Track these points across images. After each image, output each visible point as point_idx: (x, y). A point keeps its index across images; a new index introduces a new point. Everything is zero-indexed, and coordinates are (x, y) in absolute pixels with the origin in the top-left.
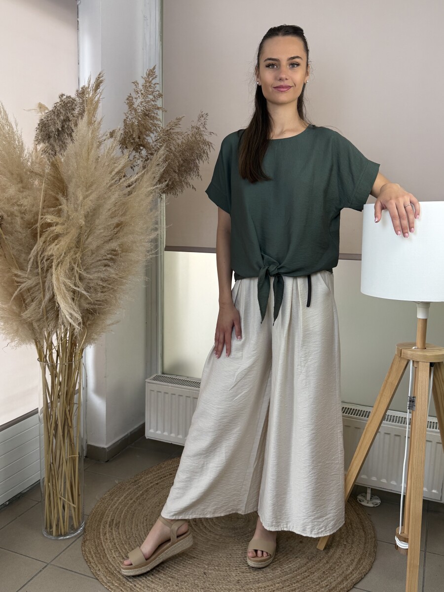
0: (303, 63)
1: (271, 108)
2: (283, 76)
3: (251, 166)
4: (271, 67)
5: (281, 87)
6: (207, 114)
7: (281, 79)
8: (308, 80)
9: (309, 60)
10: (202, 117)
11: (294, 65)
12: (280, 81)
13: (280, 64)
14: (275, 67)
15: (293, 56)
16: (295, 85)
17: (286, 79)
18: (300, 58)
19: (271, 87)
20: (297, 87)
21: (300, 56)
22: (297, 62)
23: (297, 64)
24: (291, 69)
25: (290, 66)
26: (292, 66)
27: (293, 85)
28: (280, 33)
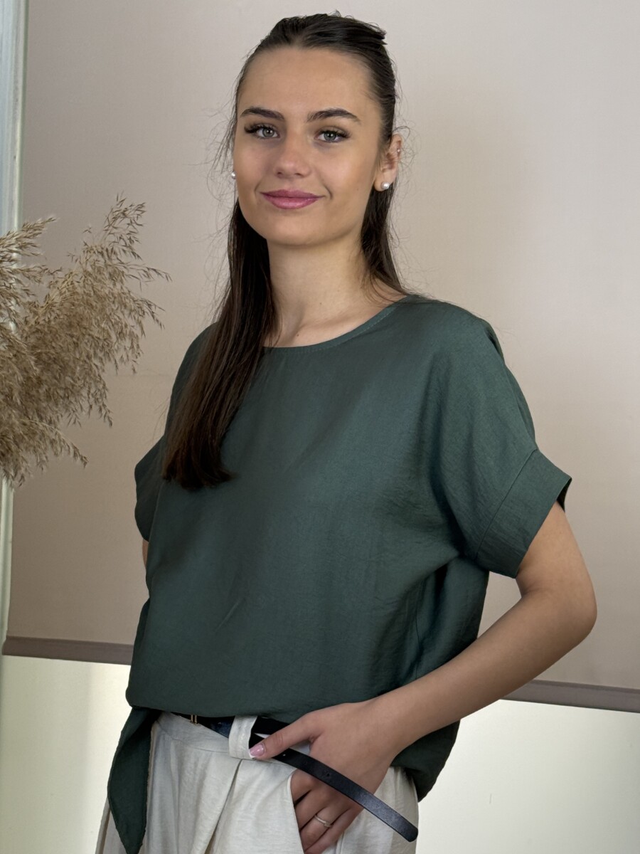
0: (362, 132)
2: (288, 165)
4: (260, 133)
5: (284, 195)
6: (140, 208)
10: (122, 215)
11: (330, 136)
12: (280, 178)
13: (285, 130)
14: (275, 135)
15: (325, 108)
16: (331, 194)
17: (298, 174)
18: (348, 114)
19: (255, 190)
20: (337, 199)
21: (348, 110)
22: (339, 128)
23: (340, 132)
24: (319, 144)
25: (319, 138)
26: (323, 139)
27: (323, 192)
28: (298, 39)
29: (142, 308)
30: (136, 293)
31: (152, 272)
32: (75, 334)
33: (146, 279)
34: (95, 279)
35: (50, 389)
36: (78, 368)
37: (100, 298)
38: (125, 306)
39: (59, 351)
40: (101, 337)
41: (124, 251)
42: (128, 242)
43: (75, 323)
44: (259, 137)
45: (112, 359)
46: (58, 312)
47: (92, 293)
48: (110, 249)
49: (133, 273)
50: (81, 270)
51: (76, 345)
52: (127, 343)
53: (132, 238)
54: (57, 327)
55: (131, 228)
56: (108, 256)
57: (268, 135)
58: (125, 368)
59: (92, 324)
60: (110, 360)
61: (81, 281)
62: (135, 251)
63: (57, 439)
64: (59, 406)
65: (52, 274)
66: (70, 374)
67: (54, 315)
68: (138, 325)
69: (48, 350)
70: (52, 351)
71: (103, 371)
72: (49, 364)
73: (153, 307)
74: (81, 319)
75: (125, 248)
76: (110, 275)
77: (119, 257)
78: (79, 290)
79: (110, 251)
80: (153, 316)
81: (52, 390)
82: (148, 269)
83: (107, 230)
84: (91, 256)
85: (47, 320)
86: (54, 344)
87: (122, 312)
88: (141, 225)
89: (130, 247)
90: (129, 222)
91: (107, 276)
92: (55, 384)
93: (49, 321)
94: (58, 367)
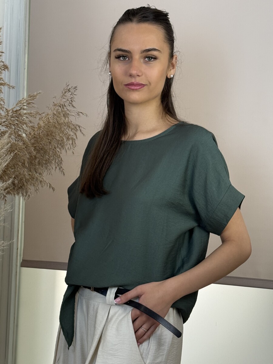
0: (164, 57)
2: (134, 72)
4: (121, 59)
5: (132, 84)
6: (75, 88)
7: (131, 76)
10: (68, 91)
11: (149, 59)
12: (131, 77)
13: (132, 57)
14: (127, 59)
15: (147, 48)
16: (150, 83)
17: (138, 75)
18: (157, 50)
19: (122, 84)
20: (153, 85)
21: (157, 48)
22: (153, 55)
23: (154, 57)
24: (146, 62)
25: (145, 60)
26: (147, 60)
27: (147, 83)
28: (135, 20)
29: (76, 128)
30: (74, 122)
31: (81, 114)
32: (49, 138)
33: (78, 116)
34: (58, 117)
35: (40, 160)
36: (51, 152)
37: (59, 124)
38: (70, 127)
39: (43, 145)
40: (60, 140)
41: (69, 105)
42: (71, 102)
43: (49, 134)
44: (121, 60)
45: (65, 149)
46: (43, 130)
47: (56, 122)
48: (63, 104)
49: (73, 114)
50: (52, 113)
51: (50, 143)
52: (70, 142)
53: (72, 100)
54: (43, 136)
55: (72, 96)
56: (63, 107)
57: (125, 59)
58: (70, 152)
59: (56, 134)
60: (63, 149)
61: (52, 117)
63: (43, 180)
64: (43, 167)
65: (40, 115)
66: (47, 154)
67: (41, 131)
68: (75, 135)
69: (39, 145)
70: (41, 145)
71: (61, 153)
72: (39, 150)
73: (81, 128)
74: (52, 132)
75: (69, 104)
76: (64, 115)
77: (67, 108)
78: (51, 121)
79: (63, 105)
80: (81, 131)
81: (40, 161)
82: (79, 112)
83: (62, 97)
84: (56, 107)
85: (38, 133)
86: (41, 143)
87: (68, 130)
88: (76, 95)
89: (71, 104)
90: (71, 94)
91: (62, 115)
92: (42, 159)
93: (39, 134)
94: (43, 152)
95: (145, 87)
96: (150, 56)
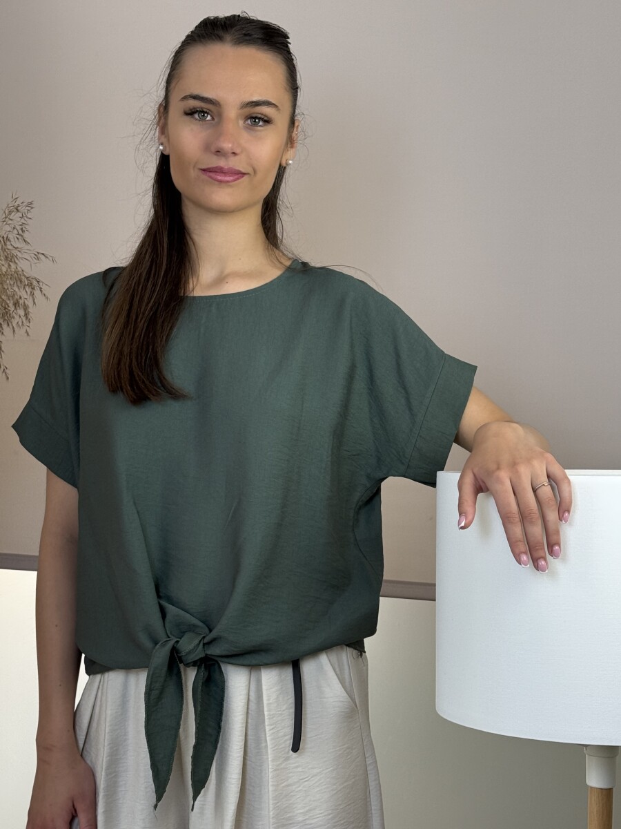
0: (281, 120)
1: (192, 216)
2: (227, 146)
3: (134, 360)
4: (196, 116)
5: (219, 170)
6: (30, 204)
7: (218, 152)
8: (292, 160)
9: (297, 111)
10: (15, 210)
11: (255, 121)
12: (217, 155)
13: (220, 115)
14: (209, 118)
15: (255, 98)
16: (255, 172)
17: (234, 153)
18: (273, 104)
19: (194, 167)
20: (259, 175)
21: (273, 102)
22: (265, 116)
23: (266, 118)
24: (247, 128)
25: (247, 123)
26: (250, 123)
27: (249, 170)
28: (228, 37)
29: (31, 284)
30: (28, 272)
31: (41, 256)
33: (36, 261)
41: (18, 238)
42: (20, 232)
44: (196, 119)
45: (10, 324)
48: (5, 236)
49: (26, 256)
52: (21, 312)
53: (24, 229)
55: (23, 221)
56: (4, 242)
57: (203, 118)
58: (21, 332)
60: (8, 325)
62: (26, 239)
68: (31, 297)
73: (41, 284)
75: (18, 236)
76: (6, 257)
77: (13, 243)
79: (5, 239)
80: (41, 291)
82: (38, 253)
83: (4, 221)
87: (18, 286)
88: (31, 218)
89: (22, 235)
90: (21, 216)
91: (4, 258)
95: (246, 178)
96: (259, 116)
